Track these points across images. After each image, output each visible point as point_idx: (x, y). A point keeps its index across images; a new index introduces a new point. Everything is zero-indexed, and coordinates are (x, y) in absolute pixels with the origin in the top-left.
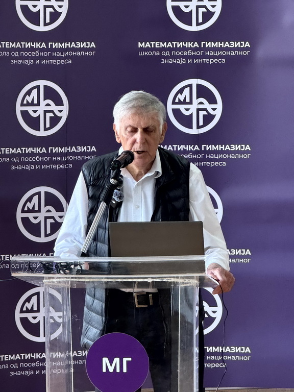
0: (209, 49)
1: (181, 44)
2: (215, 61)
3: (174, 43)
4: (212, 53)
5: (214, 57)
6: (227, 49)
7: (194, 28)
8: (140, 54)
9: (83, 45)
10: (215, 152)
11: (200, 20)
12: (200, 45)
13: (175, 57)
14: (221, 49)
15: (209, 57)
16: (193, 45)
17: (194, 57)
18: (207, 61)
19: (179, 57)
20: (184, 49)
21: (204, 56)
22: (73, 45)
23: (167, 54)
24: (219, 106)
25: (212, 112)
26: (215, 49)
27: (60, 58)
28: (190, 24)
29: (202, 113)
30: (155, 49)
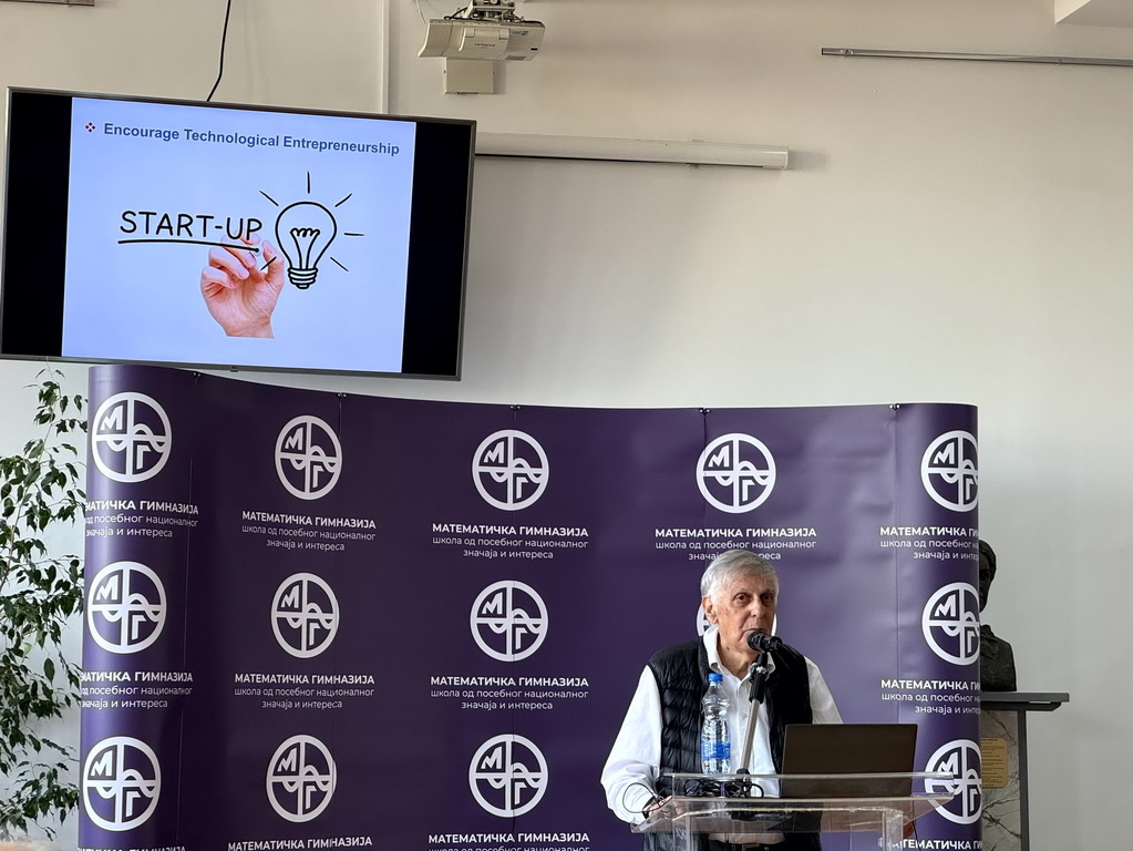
0: (531, 537)
1: (492, 529)
2: (539, 555)
3: (482, 527)
4: (534, 544)
5: (537, 549)
6: (556, 538)
7: (510, 506)
8: (436, 542)
9: (360, 524)
10: (538, 689)
11: (519, 496)
12: (518, 531)
13: (483, 548)
14: (547, 538)
15: (531, 549)
16: (508, 531)
17: (509, 549)
18: (528, 554)
19: (489, 548)
20: (496, 536)
21: (523, 548)
22: (347, 523)
23: (472, 543)
24: (544, 621)
25: (534, 630)
26: (538, 538)
27: (330, 542)
28: (505, 500)
29: (519, 631)
30: (455, 535)
